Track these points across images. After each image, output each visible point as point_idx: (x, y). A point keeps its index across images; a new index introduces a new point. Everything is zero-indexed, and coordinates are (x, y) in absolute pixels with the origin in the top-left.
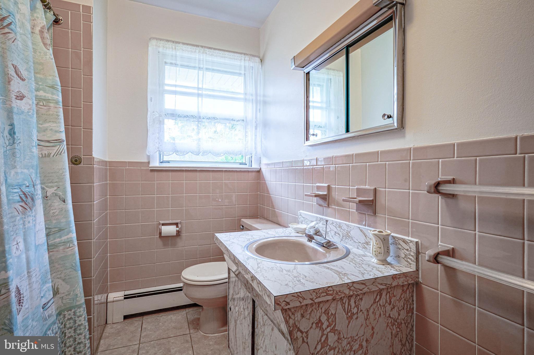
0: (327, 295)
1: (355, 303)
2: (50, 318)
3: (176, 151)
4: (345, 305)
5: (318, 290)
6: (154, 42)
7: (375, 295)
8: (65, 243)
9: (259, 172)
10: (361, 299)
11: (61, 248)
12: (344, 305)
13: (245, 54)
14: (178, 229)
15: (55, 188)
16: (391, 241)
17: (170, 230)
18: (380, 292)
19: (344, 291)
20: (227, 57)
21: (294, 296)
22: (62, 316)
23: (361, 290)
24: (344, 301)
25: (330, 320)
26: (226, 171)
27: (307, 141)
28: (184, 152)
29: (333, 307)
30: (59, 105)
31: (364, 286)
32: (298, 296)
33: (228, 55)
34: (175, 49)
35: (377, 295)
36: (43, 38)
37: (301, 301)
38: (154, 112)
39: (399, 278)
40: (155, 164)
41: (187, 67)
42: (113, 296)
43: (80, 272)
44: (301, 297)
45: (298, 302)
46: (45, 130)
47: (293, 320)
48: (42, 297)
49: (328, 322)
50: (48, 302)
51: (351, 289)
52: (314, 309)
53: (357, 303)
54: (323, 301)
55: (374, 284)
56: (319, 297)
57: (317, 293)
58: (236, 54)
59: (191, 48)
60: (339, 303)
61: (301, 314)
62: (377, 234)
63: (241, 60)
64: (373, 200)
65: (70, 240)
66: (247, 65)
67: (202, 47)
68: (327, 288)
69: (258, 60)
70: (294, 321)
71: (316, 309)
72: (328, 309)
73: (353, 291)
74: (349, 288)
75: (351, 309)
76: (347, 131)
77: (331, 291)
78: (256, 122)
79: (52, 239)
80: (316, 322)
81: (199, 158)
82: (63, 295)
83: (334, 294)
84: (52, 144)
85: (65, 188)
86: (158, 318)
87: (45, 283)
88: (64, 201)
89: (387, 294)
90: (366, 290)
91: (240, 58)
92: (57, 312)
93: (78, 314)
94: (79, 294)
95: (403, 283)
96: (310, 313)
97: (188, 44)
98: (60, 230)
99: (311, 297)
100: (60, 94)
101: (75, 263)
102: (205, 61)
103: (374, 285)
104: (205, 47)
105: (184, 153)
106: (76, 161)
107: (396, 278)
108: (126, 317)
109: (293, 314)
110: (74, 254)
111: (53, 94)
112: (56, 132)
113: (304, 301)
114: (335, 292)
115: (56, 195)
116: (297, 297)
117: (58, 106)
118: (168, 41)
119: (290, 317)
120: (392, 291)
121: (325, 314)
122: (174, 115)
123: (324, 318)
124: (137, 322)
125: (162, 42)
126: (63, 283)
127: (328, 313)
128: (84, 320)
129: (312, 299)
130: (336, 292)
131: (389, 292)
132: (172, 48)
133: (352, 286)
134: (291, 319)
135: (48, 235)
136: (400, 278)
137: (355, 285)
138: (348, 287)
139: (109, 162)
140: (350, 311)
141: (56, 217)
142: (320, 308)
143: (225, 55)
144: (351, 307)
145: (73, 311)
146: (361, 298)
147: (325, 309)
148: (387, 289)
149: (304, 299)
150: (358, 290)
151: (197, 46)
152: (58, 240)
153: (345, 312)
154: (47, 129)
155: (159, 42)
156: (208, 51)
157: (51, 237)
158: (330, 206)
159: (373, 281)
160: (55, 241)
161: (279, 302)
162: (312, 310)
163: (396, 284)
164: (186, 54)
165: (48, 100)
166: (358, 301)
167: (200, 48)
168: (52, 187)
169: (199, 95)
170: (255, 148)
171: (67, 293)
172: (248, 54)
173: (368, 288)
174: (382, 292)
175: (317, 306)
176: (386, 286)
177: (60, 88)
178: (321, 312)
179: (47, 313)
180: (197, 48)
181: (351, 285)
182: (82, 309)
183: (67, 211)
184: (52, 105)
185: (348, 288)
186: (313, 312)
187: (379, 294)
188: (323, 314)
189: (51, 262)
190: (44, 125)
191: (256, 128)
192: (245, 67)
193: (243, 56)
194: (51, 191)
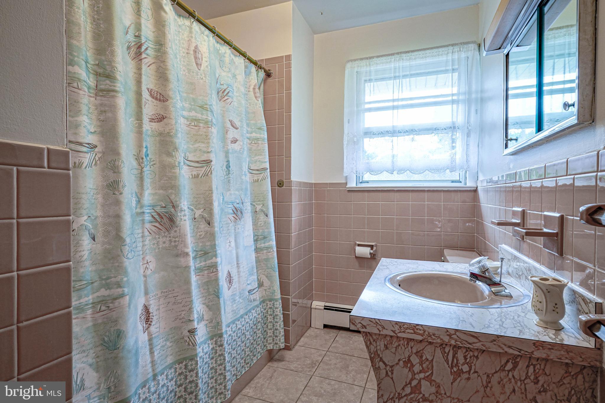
0: (415, 333)
1: (465, 358)
2: (255, 302)
3: (371, 171)
4: (448, 355)
5: (403, 324)
6: (349, 65)
7: (504, 361)
8: (267, 248)
9: (475, 191)
10: (477, 357)
11: (265, 251)
12: (446, 355)
13: (453, 45)
14: (372, 251)
15: (262, 205)
16: (566, 296)
18: (515, 360)
19: (441, 337)
20: (428, 57)
21: (372, 322)
22: (265, 304)
23: (470, 344)
24: (447, 350)
25: (424, 366)
26: (428, 191)
27: (505, 148)
28: (378, 171)
29: (429, 352)
30: (265, 141)
31: (475, 340)
32: (376, 322)
33: (430, 53)
34: (370, 65)
35: (508, 361)
36: (255, 93)
37: (380, 329)
38: (348, 134)
39: (550, 349)
40: (352, 184)
41: (383, 79)
42: (316, 304)
43: (277, 273)
44: (380, 325)
45: (376, 329)
46: (256, 162)
47: (375, 347)
48: (248, 284)
49: (421, 366)
50: (254, 290)
51: (452, 336)
52: (401, 345)
53: (468, 360)
54: (414, 340)
55: (495, 343)
56: (404, 332)
57: (400, 327)
58: (440, 50)
59: (386, 59)
60: (438, 350)
61: (385, 344)
62: (537, 282)
63: (448, 53)
64: (557, 233)
65: (270, 246)
66: (457, 57)
67: (398, 53)
68: (415, 325)
69: (472, 46)
70: (375, 350)
71: (404, 346)
72: (421, 352)
73: (456, 341)
74: (450, 336)
75: (457, 363)
76: (540, 128)
77: (420, 330)
78: (468, 128)
79: (259, 244)
80: (404, 360)
81: (396, 177)
82: (266, 288)
83: (426, 335)
84: (260, 172)
85: (268, 206)
86: (352, 336)
87: (251, 274)
88: (267, 216)
89: (528, 366)
90: (478, 345)
91: (446, 52)
92: (261, 300)
93: (275, 306)
94: (276, 291)
95: (560, 359)
96: (396, 348)
97: (382, 56)
98: (265, 238)
99: (393, 329)
100: (266, 133)
101: (274, 265)
102: (401, 69)
103: (495, 344)
104: (401, 53)
105: (379, 171)
106: (280, 184)
107: (542, 347)
108: (325, 326)
109: (374, 341)
110: (273, 258)
111: (260, 134)
112: (262, 162)
113: (384, 330)
114: (427, 333)
115: (262, 211)
116: (374, 323)
117: (264, 142)
118: (362, 59)
119: (371, 343)
120: (540, 365)
121: (417, 356)
122: (369, 133)
123: (415, 360)
124: (333, 332)
125: (357, 62)
126: (266, 279)
127: (421, 357)
128: (280, 312)
129: (394, 332)
130: (429, 333)
131: (534, 366)
132: (366, 65)
133: (453, 334)
134: (371, 346)
135: (256, 241)
136: (552, 349)
137: (457, 333)
138: (448, 333)
139: (315, 184)
140: (456, 365)
141: (262, 228)
142: (410, 346)
143: (426, 54)
144: (457, 360)
145: (272, 302)
146: (476, 355)
147: (417, 350)
148: (530, 360)
149: (384, 328)
150: (465, 342)
151: (392, 54)
152: (263, 245)
153: (448, 364)
154: (256, 161)
155: (354, 63)
156: (405, 56)
157: (259, 242)
158: (525, 240)
159: (493, 338)
160: (261, 245)
161: (354, 322)
162: (399, 345)
163: (544, 356)
164: (380, 67)
165: (257, 139)
166: (470, 357)
167: (396, 56)
168: (259, 204)
169: (394, 108)
170: (467, 161)
171: (268, 288)
172: (457, 44)
173: (482, 345)
174: (518, 360)
175: (406, 343)
176: (520, 352)
177: (265, 128)
178: (412, 352)
179: (252, 297)
180: (393, 57)
181: (453, 332)
182: (278, 303)
183: (269, 223)
184: (260, 142)
185: (448, 335)
186: (400, 347)
187: (511, 361)
188: (414, 355)
189: (258, 261)
190: (255, 158)
191: (468, 135)
192: (453, 61)
193: (451, 48)
194: (259, 208)
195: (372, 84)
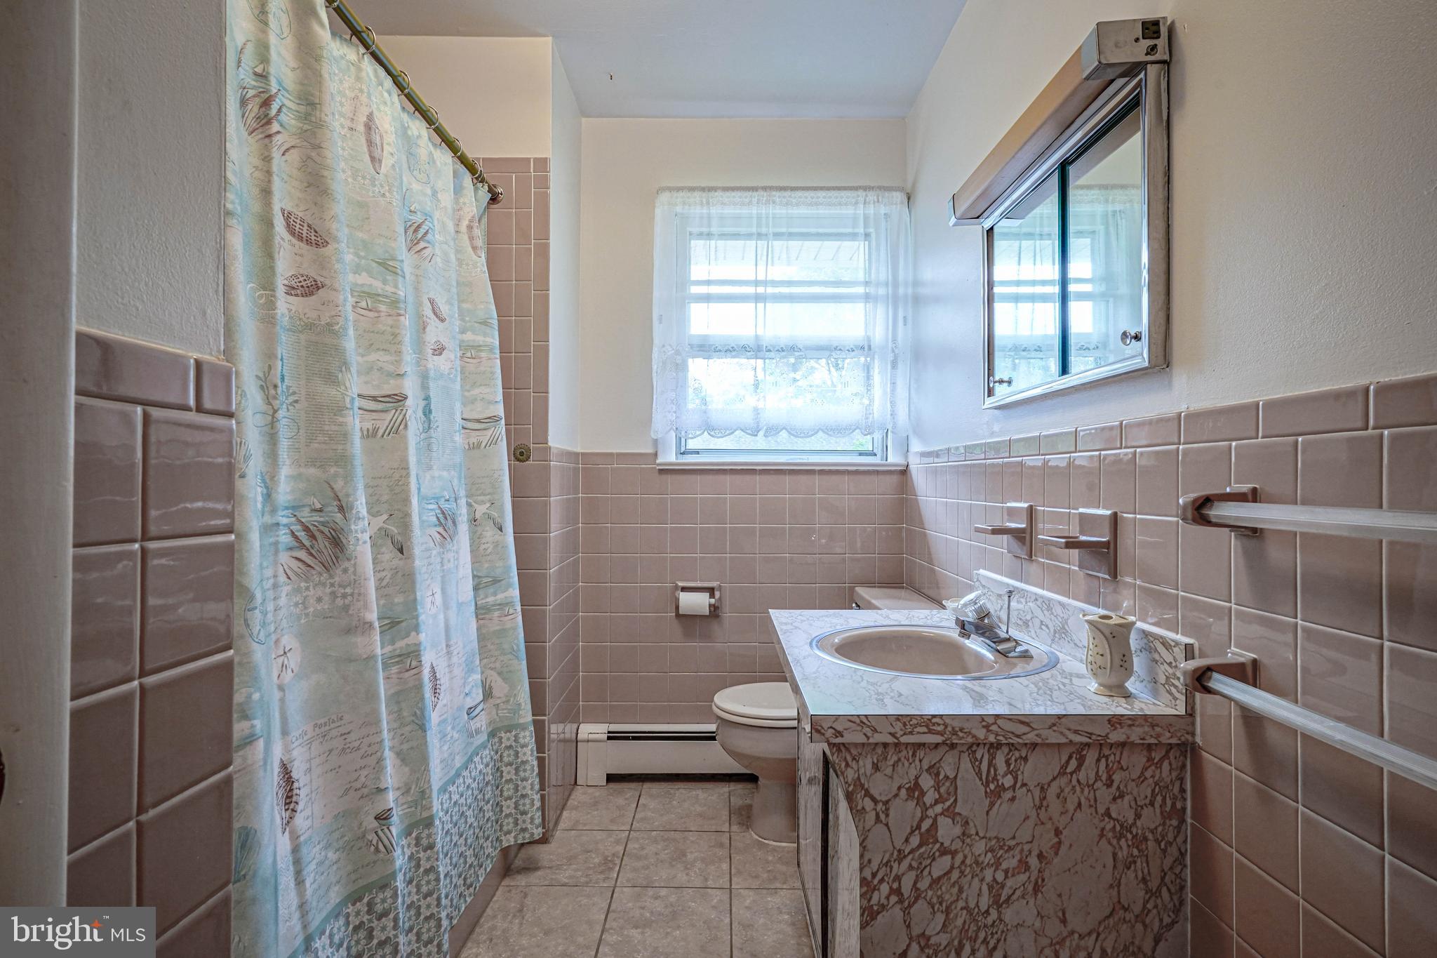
0: (930, 732)
1: (1008, 763)
2: (479, 736)
3: (710, 428)
4: (981, 763)
5: (909, 718)
6: (665, 197)
7: (1064, 758)
8: (502, 605)
9: (904, 472)
10: (1025, 759)
11: (496, 614)
12: (977, 763)
13: (865, 188)
14: (713, 601)
15: (488, 505)
16: (1134, 642)
17: (696, 602)
18: (1079, 752)
19: (974, 731)
20: (821, 204)
21: (854, 722)
22: (496, 740)
23: (1018, 736)
24: (978, 756)
25: (942, 790)
26: (822, 472)
27: (989, 396)
28: (726, 429)
29: (950, 764)
30: (495, 353)
31: (1026, 729)
32: (862, 722)
33: (824, 197)
34: (708, 203)
35: (1070, 757)
36: (471, 238)
37: (869, 735)
38: (664, 346)
39: (1130, 726)
40: (669, 457)
41: (736, 236)
42: (587, 730)
43: (524, 662)
44: (869, 727)
45: (861, 734)
46: (473, 401)
47: (855, 772)
48: (467, 694)
49: (936, 792)
50: (476, 707)
51: (991, 728)
52: (902, 759)
53: (1012, 767)
54: (924, 744)
55: (1055, 728)
56: (911, 733)
57: (905, 725)
58: (843, 193)
59: (740, 197)
60: (966, 758)
61: (873, 762)
62: (1097, 622)
63: (856, 203)
64: (1108, 542)
65: (509, 600)
66: (872, 212)
67: (765, 188)
68: (930, 717)
69: (899, 197)
70: (857, 775)
71: (908, 760)
72: (938, 765)
73: (997, 735)
74: (987, 727)
75: (995, 775)
76: (1064, 370)
77: (939, 725)
78: (893, 351)
79: (482, 596)
80: (907, 786)
81: (760, 442)
82: (498, 701)
83: (948, 733)
84: (483, 426)
85: (502, 505)
86: (672, 791)
87: (470, 671)
88: (501, 529)
89: (1098, 760)
90: (1031, 737)
91: (854, 200)
92: (490, 729)
93: (522, 741)
94: (523, 704)
95: (1143, 739)
96: (894, 765)
97: (733, 189)
98: (496, 581)
99: (893, 731)
100: (496, 333)
101: (518, 646)
102: (771, 219)
103: (1054, 731)
104: (771, 188)
105: (728, 431)
106: (522, 454)
107: (1120, 724)
108: (611, 778)
109: (854, 759)
110: (515, 629)
111: (485, 335)
112: (490, 402)
113: (876, 735)
114: (949, 729)
115: (489, 517)
116: (859, 725)
117: (492, 356)
118: (692, 189)
119: (847, 765)
120: (1115, 755)
121: (930, 774)
122: (706, 348)
123: (927, 782)
124: (630, 790)
125: (681, 194)
126: (499, 680)
127: (938, 774)
128: (532, 755)
129: (893, 735)
130: (953, 728)
131: (1107, 757)
132: (702, 204)
133: (993, 724)
134: (849, 769)
135: (476, 589)
136: (1133, 725)
137: (999, 722)
138: (984, 723)
139: (583, 454)
140: (993, 779)
141: (489, 558)
142: (917, 758)
143: (818, 198)
144: (995, 770)
145: (513, 733)
146: (1024, 755)
147: (930, 762)
148: (1101, 749)
149: (875, 730)
150: (1011, 735)
151: (754, 189)
152: (491, 599)
153: (981, 779)
154: (476, 399)
155: (675, 194)
156: (779, 197)
157: (481, 592)
158: (1034, 558)
159: (1053, 721)
160: (488, 600)
161: (819, 728)
162: (899, 760)
163: (1122, 738)
164: (729, 211)
165: (478, 348)
166: (1016, 761)
167: (761, 193)
168: (483, 502)
169: (758, 298)
170: (891, 415)
171: (504, 699)
172: (873, 188)
173: (1037, 735)
174: (1084, 752)
175: (911, 753)
176: (1090, 738)
177: (495, 322)
178: (921, 768)
179: (474, 725)
180: (755, 194)
181: (991, 721)
182: (527, 733)
183: (505, 547)
184: (483, 354)
185: (984, 727)
186: (900, 764)
187: (1075, 756)
188: (925, 772)
189: (482, 638)
190: (472, 393)
191: (894, 365)
192: (866, 218)
193: (861, 193)
194: (481, 510)
195: (713, 242)
